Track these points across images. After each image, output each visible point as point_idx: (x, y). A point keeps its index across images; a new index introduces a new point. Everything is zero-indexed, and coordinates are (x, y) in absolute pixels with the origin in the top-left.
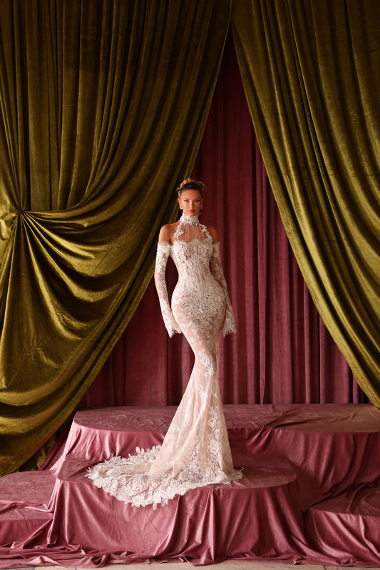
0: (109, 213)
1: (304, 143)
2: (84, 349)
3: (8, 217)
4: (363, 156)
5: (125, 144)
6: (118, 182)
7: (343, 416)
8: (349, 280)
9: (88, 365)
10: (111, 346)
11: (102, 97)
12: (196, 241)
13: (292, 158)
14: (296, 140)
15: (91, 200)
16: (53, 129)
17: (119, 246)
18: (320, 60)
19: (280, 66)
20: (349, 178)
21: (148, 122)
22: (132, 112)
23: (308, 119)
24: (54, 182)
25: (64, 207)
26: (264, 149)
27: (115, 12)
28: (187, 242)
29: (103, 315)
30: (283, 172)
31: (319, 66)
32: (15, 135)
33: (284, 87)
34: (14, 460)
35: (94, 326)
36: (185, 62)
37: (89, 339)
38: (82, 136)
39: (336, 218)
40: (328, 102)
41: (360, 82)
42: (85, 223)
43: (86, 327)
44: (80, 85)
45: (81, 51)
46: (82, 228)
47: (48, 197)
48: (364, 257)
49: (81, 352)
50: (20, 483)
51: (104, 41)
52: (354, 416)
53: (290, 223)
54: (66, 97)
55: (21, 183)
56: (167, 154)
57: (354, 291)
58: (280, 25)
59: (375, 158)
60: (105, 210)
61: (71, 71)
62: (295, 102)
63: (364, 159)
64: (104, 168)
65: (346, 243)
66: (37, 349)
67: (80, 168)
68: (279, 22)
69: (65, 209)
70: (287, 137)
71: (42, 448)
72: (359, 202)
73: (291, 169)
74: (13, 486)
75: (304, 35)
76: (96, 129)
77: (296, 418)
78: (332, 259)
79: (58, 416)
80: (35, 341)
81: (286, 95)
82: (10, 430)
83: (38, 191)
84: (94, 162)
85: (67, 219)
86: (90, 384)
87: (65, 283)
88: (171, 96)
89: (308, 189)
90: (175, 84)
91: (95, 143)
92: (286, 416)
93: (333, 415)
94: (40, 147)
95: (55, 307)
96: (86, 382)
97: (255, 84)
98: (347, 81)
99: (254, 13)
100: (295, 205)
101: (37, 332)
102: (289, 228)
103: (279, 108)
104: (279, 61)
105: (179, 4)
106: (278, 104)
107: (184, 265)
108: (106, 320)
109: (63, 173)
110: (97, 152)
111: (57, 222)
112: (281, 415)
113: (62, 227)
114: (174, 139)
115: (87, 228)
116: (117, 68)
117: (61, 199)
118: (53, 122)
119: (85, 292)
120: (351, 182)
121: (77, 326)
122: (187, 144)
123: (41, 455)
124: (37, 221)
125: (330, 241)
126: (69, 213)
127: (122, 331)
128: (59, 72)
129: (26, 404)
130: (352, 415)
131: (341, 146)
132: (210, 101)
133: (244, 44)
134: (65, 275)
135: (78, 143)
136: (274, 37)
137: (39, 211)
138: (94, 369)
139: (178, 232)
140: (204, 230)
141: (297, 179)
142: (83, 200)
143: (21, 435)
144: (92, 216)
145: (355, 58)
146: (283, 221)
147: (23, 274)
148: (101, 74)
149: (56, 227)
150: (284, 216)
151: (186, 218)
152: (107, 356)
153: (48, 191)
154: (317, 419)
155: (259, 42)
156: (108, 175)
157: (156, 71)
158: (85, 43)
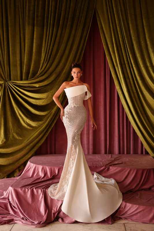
0: (48, 81)
1: (124, 54)
4: (147, 59)
5: (54, 55)
6: (51, 69)
8: (141, 108)
11: (45, 37)
13: (119, 60)
14: (120, 53)
15: (40, 76)
17: (52, 94)
18: (130, 22)
19: (114, 24)
20: (141, 68)
21: (63, 46)
22: (57, 42)
23: (125, 45)
25: (27, 79)
26: (108, 56)
27: (50, 4)
30: (115, 65)
31: (130, 24)
32: (3, 52)
33: (116, 32)
36: (78, 23)
38: (36, 52)
39: (136, 84)
40: (133, 38)
41: (146, 30)
42: (37, 85)
44: (35, 33)
45: (35, 19)
46: (36, 87)
48: (147, 98)
51: (46, 15)
53: (118, 85)
54: (27, 37)
55: (6, 70)
56: (70, 59)
57: (143, 112)
59: (151, 60)
60: (46, 80)
61: (30, 27)
62: (120, 38)
63: (147, 60)
64: (46, 64)
65: (140, 93)
66: (13, 133)
67: (35, 64)
68: (114, 7)
69: (27, 80)
70: (117, 52)
72: (145, 78)
73: (118, 64)
75: (123, 12)
76: (43, 49)
78: (134, 99)
79: (24, 158)
80: (12, 130)
81: (116, 36)
82: (1, 163)
83: (14, 73)
84: (42, 62)
85: (28, 84)
88: (72, 36)
89: (125, 72)
90: (73, 32)
91: (42, 55)
92: (115, 160)
93: (134, 160)
97: (105, 32)
98: (140, 30)
99: (104, 4)
100: (120, 78)
101: (13, 127)
102: (118, 87)
104: (114, 22)
106: (113, 39)
109: (26, 66)
110: (43, 58)
111: (24, 85)
112: (113, 159)
114: (73, 53)
116: (51, 26)
117: (25, 76)
119: (37, 112)
120: (142, 69)
124: (14, 85)
125: (133, 92)
126: (29, 81)
131: (138, 55)
133: (100, 16)
134: (27, 105)
135: (34, 55)
136: (112, 13)
137: (14, 81)
141: (120, 68)
142: (36, 76)
143: (6, 165)
144: (41, 83)
145: (144, 21)
146: (116, 85)
147: (7, 105)
148: (45, 28)
155: (106, 15)
156: (47, 67)
157: (66, 26)
158: (37, 16)
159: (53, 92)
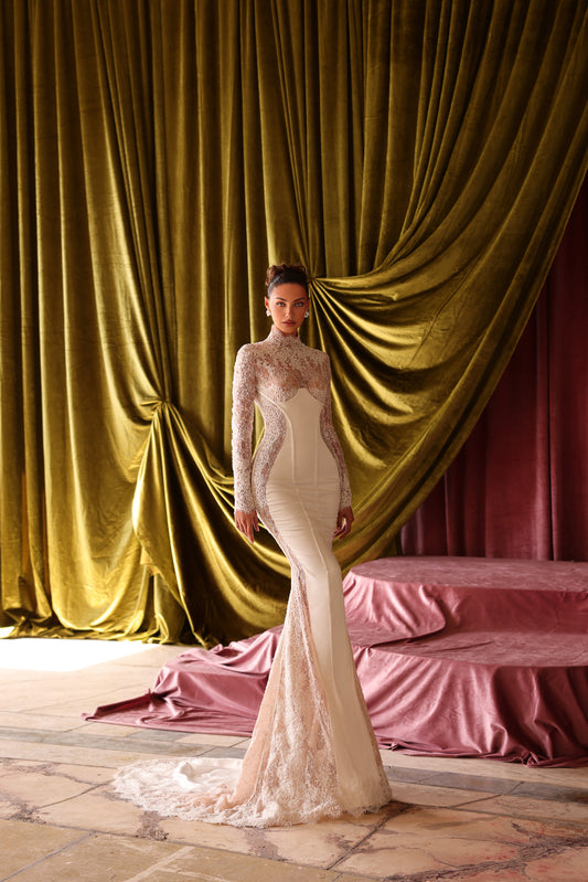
0: (432, 276)
2: (389, 481)
6: (443, 229)
11: (423, 103)
17: (446, 327)
21: (496, 134)
25: (369, 269)
32: (304, 168)
36: (568, 32)
37: (399, 466)
38: (394, 162)
42: (393, 293)
44: (391, 87)
45: (392, 35)
46: (389, 301)
49: (385, 485)
51: (429, 15)
54: (370, 105)
55: (310, 237)
60: (424, 272)
61: (377, 66)
64: (420, 210)
67: (390, 211)
83: (330, 248)
109: (366, 218)
110: (414, 185)
111: (357, 293)
113: (365, 300)
114: (539, 158)
116: (448, 54)
117: (363, 259)
124: (329, 291)
128: (365, 70)
134: (366, 372)
135: (387, 174)
137: (332, 277)
144: (403, 282)
148: (424, 65)
149: (357, 301)
156: (428, 219)
159: (447, 318)
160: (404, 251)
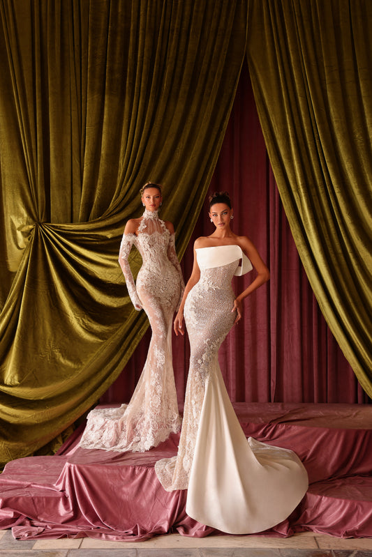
1: (313, 163)
2: (105, 351)
3: (26, 229)
4: (367, 175)
5: (148, 162)
7: (345, 414)
8: (354, 290)
9: (109, 366)
10: (132, 348)
11: (127, 120)
12: (157, 233)
13: (301, 177)
14: (305, 160)
15: (115, 212)
16: (75, 149)
18: (328, 87)
19: (291, 92)
20: (354, 195)
21: (169, 143)
22: (155, 133)
23: (317, 141)
24: (76, 197)
25: (86, 219)
26: (276, 168)
27: (140, 43)
28: (150, 234)
29: (126, 319)
30: (293, 189)
31: (328, 92)
32: (34, 154)
33: (294, 111)
34: (27, 446)
35: (117, 329)
36: (204, 88)
37: (112, 341)
38: (107, 155)
39: (342, 232)
40: (335, 125)
41: (365, 107)
42: (109, 234)
43: (108, 330)
44: (106, 109)
45: (107, 78)
46: (105, 239)
47: (69, 210)
48: (368, 268)
49: (102, 354)
50: (32, 466)
51: (130, 69)
52: (357, 414)
53: (299, 236)
54: (90, 119)
55: (39, 198)
56: (185, 172)
57: (358, 300)
58: (291, 55)
61: (95, 96)
62: (305, 125)
63: (368, 178)
64: (128, 184)
65: (351, 255)
66: (54, 350)
67: (104, 184)
68: (291, 52)
69: (87, 221)
70: (297, 157)
71: (58, 436)
72: (364, 218)
73: (301, 187)
74: (23, 468)
75: (313, 64)
76: (122, 149)
77: (302, 415)
78: (338, 270)
79: (76, 410)
80: (52, 342)
81: (296, 119)
82: (24, 421)
83: (58, 205)
84: (119, 179)
85: (89, 230)
86: (111, 383)
87: (85, 289)
88: (190, 119)
89: (316, 205)
90: (194, 109)
91: (121, 162)
92: (292, 413)
93: (337, 414)
94: (61, 165)
95: (74, 311)
96: (107, 381)
97: (268, 109)
98: (353, 106)
99: (268, 44)
100: (304, 220)
101: (54, 334)
102: (298, 241)
103: (290, 130)
104: (290, 87)
105: (199, 36)
106: (289, 127)
107: (147, 253)
108: (128, 323)
109: (86, 188)
110: (122, 169)
111: (78, 233)
112: (288, 412)
113: (84, 238)
114: (192, 158)
115: (112, 239)
116: (141, 93)
117: (83, 212)
118: (75, 143)
119: (107, 298)
120: (356, 199)
121: (98, 329)
122: (205, 163)
123: (58, 442)
125: (336, 254)
126: (92, 225)
127: (143, 334)
128: (83, 98)
129: (42, 398)
130: (354, 414)
131: (347, 166)
132: (226, 123)
133: (258, 72)
134: (85, 282)
135: (102, 161)
136: (286, 65)
137: (58, 223)
138: (117, 369)
139: (142, 226)
140: (163, 225)
141: (305, 196)
142: (106, 213)
143: (36, 425)
144: (117, 228)
145: (361, 85)
146: (294, 234)
147: (40, 280)
148: (127, 98)
149: (77, 238)
150: (294, 230)
151: (148, 214)
152: (128, 359)
153: (69, 205)
154: (321, 417)
155: (272, 70)
156: (132, 191)
157: (177, 96)
158: (112, 71)
160: (118, 209)
